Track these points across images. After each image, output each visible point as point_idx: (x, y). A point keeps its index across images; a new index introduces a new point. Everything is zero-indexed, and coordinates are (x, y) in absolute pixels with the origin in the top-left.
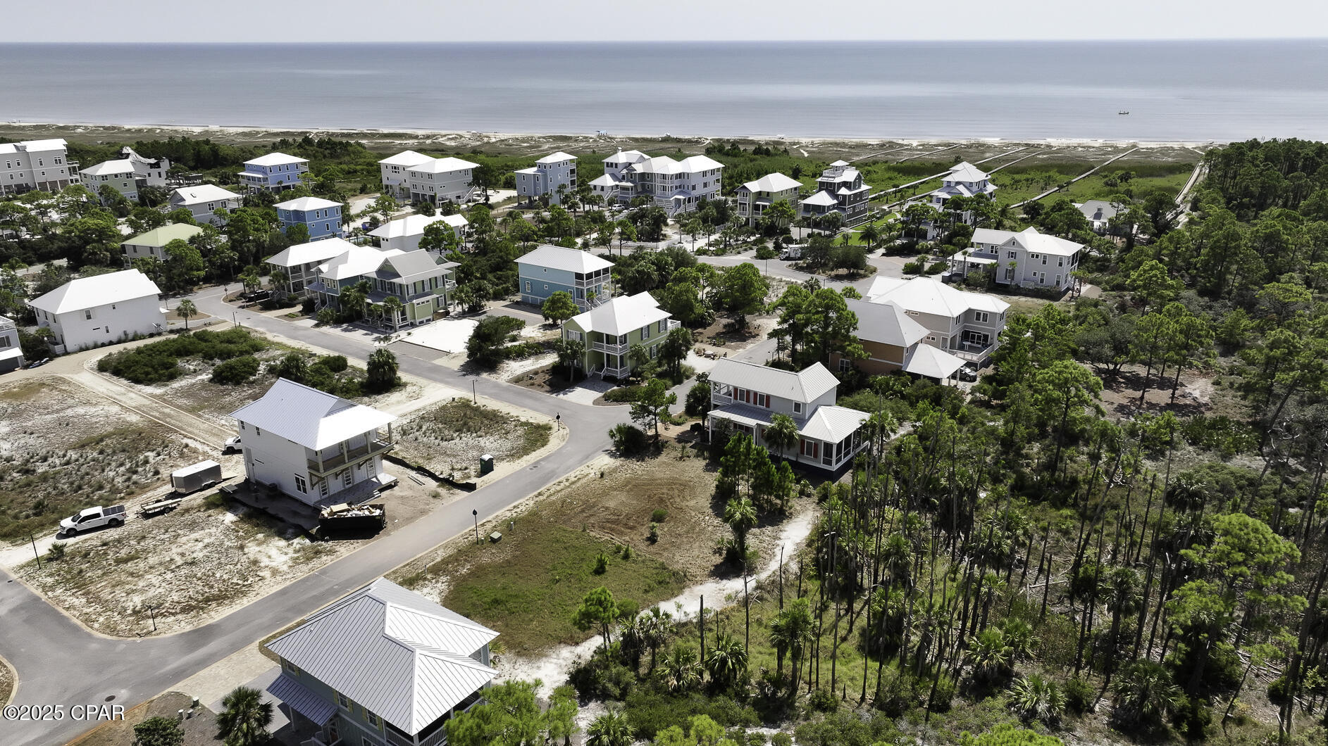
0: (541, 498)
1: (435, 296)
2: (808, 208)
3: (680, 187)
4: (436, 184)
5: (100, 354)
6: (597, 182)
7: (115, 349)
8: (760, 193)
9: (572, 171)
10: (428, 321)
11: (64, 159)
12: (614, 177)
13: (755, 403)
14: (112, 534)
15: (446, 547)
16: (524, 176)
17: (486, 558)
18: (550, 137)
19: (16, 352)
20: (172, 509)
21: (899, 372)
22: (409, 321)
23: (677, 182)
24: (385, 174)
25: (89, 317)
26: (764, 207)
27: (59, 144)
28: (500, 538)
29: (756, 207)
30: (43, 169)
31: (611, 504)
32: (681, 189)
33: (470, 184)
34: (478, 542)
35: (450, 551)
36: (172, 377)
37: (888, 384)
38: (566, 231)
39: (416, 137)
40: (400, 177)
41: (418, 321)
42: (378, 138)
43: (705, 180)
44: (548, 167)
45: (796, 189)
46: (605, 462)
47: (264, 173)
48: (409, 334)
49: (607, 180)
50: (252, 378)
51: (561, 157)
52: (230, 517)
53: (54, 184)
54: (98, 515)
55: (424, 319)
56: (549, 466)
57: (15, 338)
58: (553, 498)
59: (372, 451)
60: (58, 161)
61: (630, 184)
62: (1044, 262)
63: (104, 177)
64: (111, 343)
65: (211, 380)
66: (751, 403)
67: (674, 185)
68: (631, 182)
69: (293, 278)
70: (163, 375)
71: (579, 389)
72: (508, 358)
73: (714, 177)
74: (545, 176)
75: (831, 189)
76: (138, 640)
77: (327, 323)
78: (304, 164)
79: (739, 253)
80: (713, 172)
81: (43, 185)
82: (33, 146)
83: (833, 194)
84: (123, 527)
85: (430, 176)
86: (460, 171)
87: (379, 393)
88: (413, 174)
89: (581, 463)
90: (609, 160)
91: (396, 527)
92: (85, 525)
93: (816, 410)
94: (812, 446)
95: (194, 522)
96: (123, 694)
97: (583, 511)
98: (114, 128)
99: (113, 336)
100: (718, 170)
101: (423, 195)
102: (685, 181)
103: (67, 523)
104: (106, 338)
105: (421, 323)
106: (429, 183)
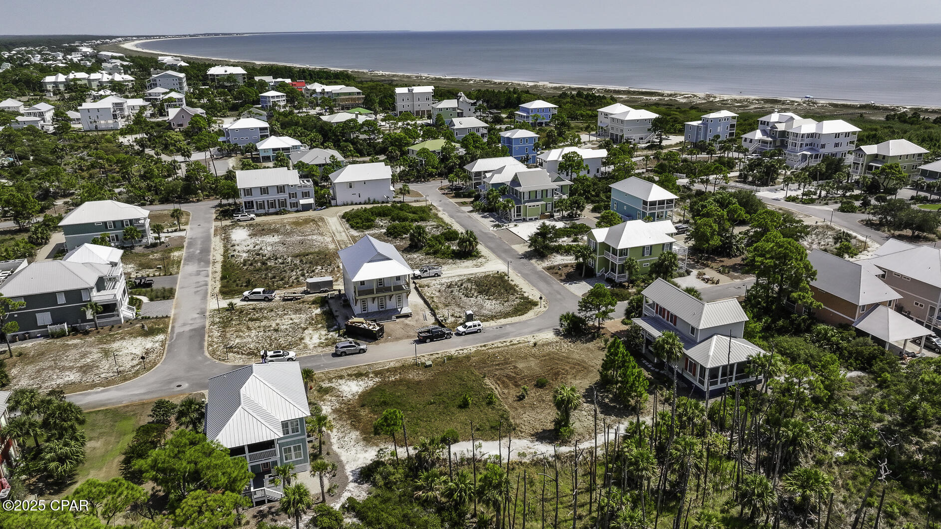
0: (483, 348)
1: (543, 202)
2: (924, 173)
3: (811, 144)
4: (625, 128)
5: (348, 209)
6: (748, 136)
7: (356, 207)
8: (876, 156)
9: (731, 126)
10: (536, 219)
11: (431, 98)
12: (764, 132)
13: (668, 320)
14: (263, 304)
15: (398, 361)
16: (691, 127)
17: (412, 376)
18: (763, 100)
19: (311, 201)
20: (297, 299)
21: (845, 326)
22: (522, 217)
23: (807, 141)
24: (600, 118)
25: (351, 187)
26: (877, 168)
27: (429, 89)
28: (430, 366)
30: (419, 103)
31: (521, 365)
32: (811, 146)
33: (649, 130)
34: (416, 364)
35: (397, 365)
36: (368, 228)
37: (826, 333)
38: (692, 170)
39: (662, 95)
40: (608, 121)
41: (528, 218)
42: (637, 95)
43: (837, 140)
44: (709, 121)
45: (920, 155)
46: (549, 336)
47: (528, 113)
48: (516, 225)
49: (758, 135)
50: (404, 236)
51: (725, 114)
52: (318, 311)
53: (423, 112)
54: (259, 293)
55: (533, 218)
56: (509, 329)
57: (312, 193)
58: (490, 351)
59: (395, 290)
60: (428, 99)
61: (770, 139)
63: (441, 109)
64: (360, 204)
65: (385, 233)
66: (665, 320)
67: (804, 143)
68: (771, 137)
69: (475, 179)
70: (365, 225)
71: (584, 283)
72: (557, 252)
73: (849, 139)
74: (706, 128)
76: (217, 361)
77: (477, 211)
78: (555, 108)
79: (827, 204)
80: (847, 134)
81: (418, 112)
82: (417, 89)
84: (272, 303)
85: (622, 121)
86: (646, 120)
87: (460, 259)
88: (613, 119)
89: (531, 333)
90: (763, 119)
91: (386, 341)
92: (253, 297)
93: (712, 336)
94: (691, 365)
95: (300, 309)
96: (185, 385)
97: (498, 365)
98: (489, 81)
99: (362, 200)
100: (854, 133)
101: (617, 135)
102: (816, 140)
103: (246, 293)
104: (358, 200)
105: (531, 220)
106: (620, 126)
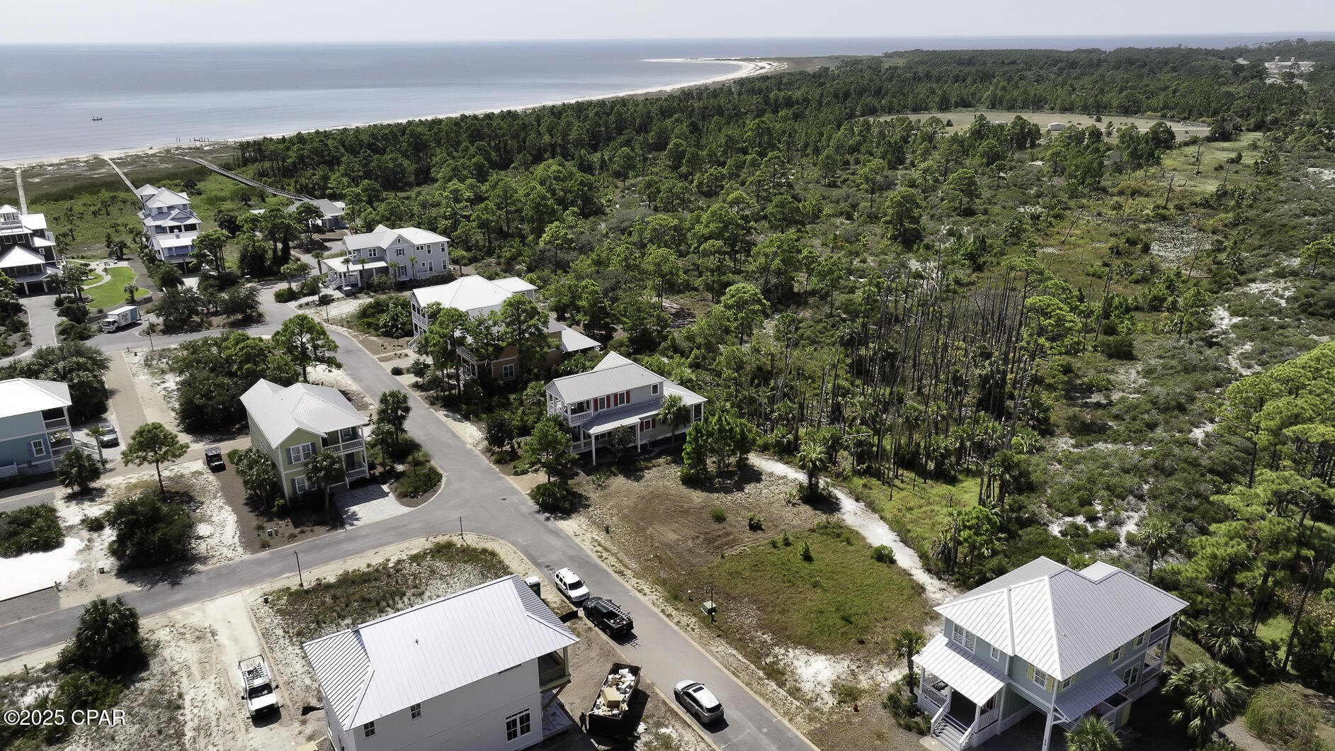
62: (429, 251)
75: (24, 242)
83: (32, 249)
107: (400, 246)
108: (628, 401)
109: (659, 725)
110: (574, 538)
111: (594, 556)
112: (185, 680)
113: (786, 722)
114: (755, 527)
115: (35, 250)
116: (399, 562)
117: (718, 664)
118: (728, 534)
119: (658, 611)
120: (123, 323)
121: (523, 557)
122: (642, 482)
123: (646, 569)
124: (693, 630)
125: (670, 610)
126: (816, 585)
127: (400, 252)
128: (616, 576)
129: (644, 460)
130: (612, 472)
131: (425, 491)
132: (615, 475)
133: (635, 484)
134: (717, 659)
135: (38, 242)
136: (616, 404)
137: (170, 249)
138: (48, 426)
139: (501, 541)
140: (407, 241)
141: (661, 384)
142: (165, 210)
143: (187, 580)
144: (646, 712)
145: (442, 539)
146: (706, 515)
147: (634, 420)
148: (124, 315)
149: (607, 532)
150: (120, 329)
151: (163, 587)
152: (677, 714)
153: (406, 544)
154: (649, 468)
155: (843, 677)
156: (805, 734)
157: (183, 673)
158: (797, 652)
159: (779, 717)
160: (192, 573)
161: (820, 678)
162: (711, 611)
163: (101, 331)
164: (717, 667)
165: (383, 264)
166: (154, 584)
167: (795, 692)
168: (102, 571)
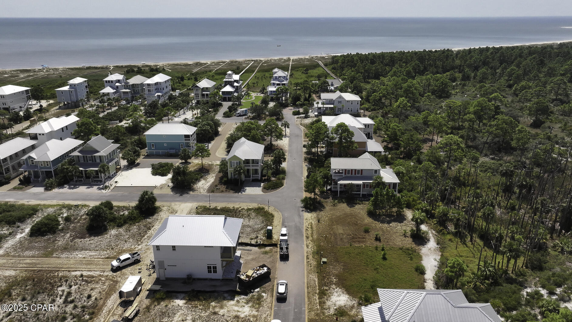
1: (117, 159)
2: (224, 93)
4: (8, 101)
8: (203, 88)
9: (86, 87)
10: (115, 173)
12: (112, 87)
16: (62, 92)
17: (334, 271)
22: (107, 175)
23: (155, 87)
26: (207, 95)
29: (203, 95)
32: (157, 90)
41: (111, 175)
44: (73, 86)
45: (215, 85)
46: (309, 215)
48: (116, 182)
49: (109, 90)
50: (60, 227)
51: (78, 80)
62: (352, 104)
65: (31, 236)
67: (154, 89)
74: (76, 91)
75: (231, 84)
80: (168, 81)
83: (233, 86)
85: (3, 96)
86: (19, 92)
90: (107, 79)
91: (273, 273)
97: (335, 238)
100: (171, 79)
102: (159, 86)
105: (113, 175)
106: (2, 100)
107: (340, 100)
108: (361, 174)
109: (264, 292)
110: (304, 220)
111: (305, 228)
112: (158, 223)
113: (307, 311)
114: (378, 239)
115: (233, 87)
116: (243, 209)
117: (306, 281)
118: (364, 238)
119: (305, 255)
120: (242, 114)
121: (281, 221)
122: (352, 209)
123: (318, 239)
124: (311, 266)
125: (311, 257)
126: (376, 269)
127: (340, 102)
128: (305, 237)
129: (359, 200)
130: (342, 201)
131: (272, 189)
132: (344, 203)
133: (349, 208)
134: (308, 279)
135: (236, 84)
136: (355, 174)
137: (271, 91)
138: (185, 140)
139: (280, 213)
140: (343, 98)
141: (379, 170)
142: (278, 78)
143: (185, 195)
144: (264, 286)
145: (261, 206)
146: (363, 229)
147: (360, 182)
148: (243, 111)
149: (319, 222)
150: (240, 116)
151: (178, 195)
152: (273, 291)
153: (250, 204)
154: (359, 204)
155: (347, 306)
156: (308, 318)
157: (159, 221)
158: (340, 290)
159: (306, 309)
160: (188, 193)
161: (337, 303)
162: (324, 262)
163: (235, 116)
164: (304, 283)
165: (332, 106)
166: (176, 193)
167: (322, 303)
168: (168, 186)
